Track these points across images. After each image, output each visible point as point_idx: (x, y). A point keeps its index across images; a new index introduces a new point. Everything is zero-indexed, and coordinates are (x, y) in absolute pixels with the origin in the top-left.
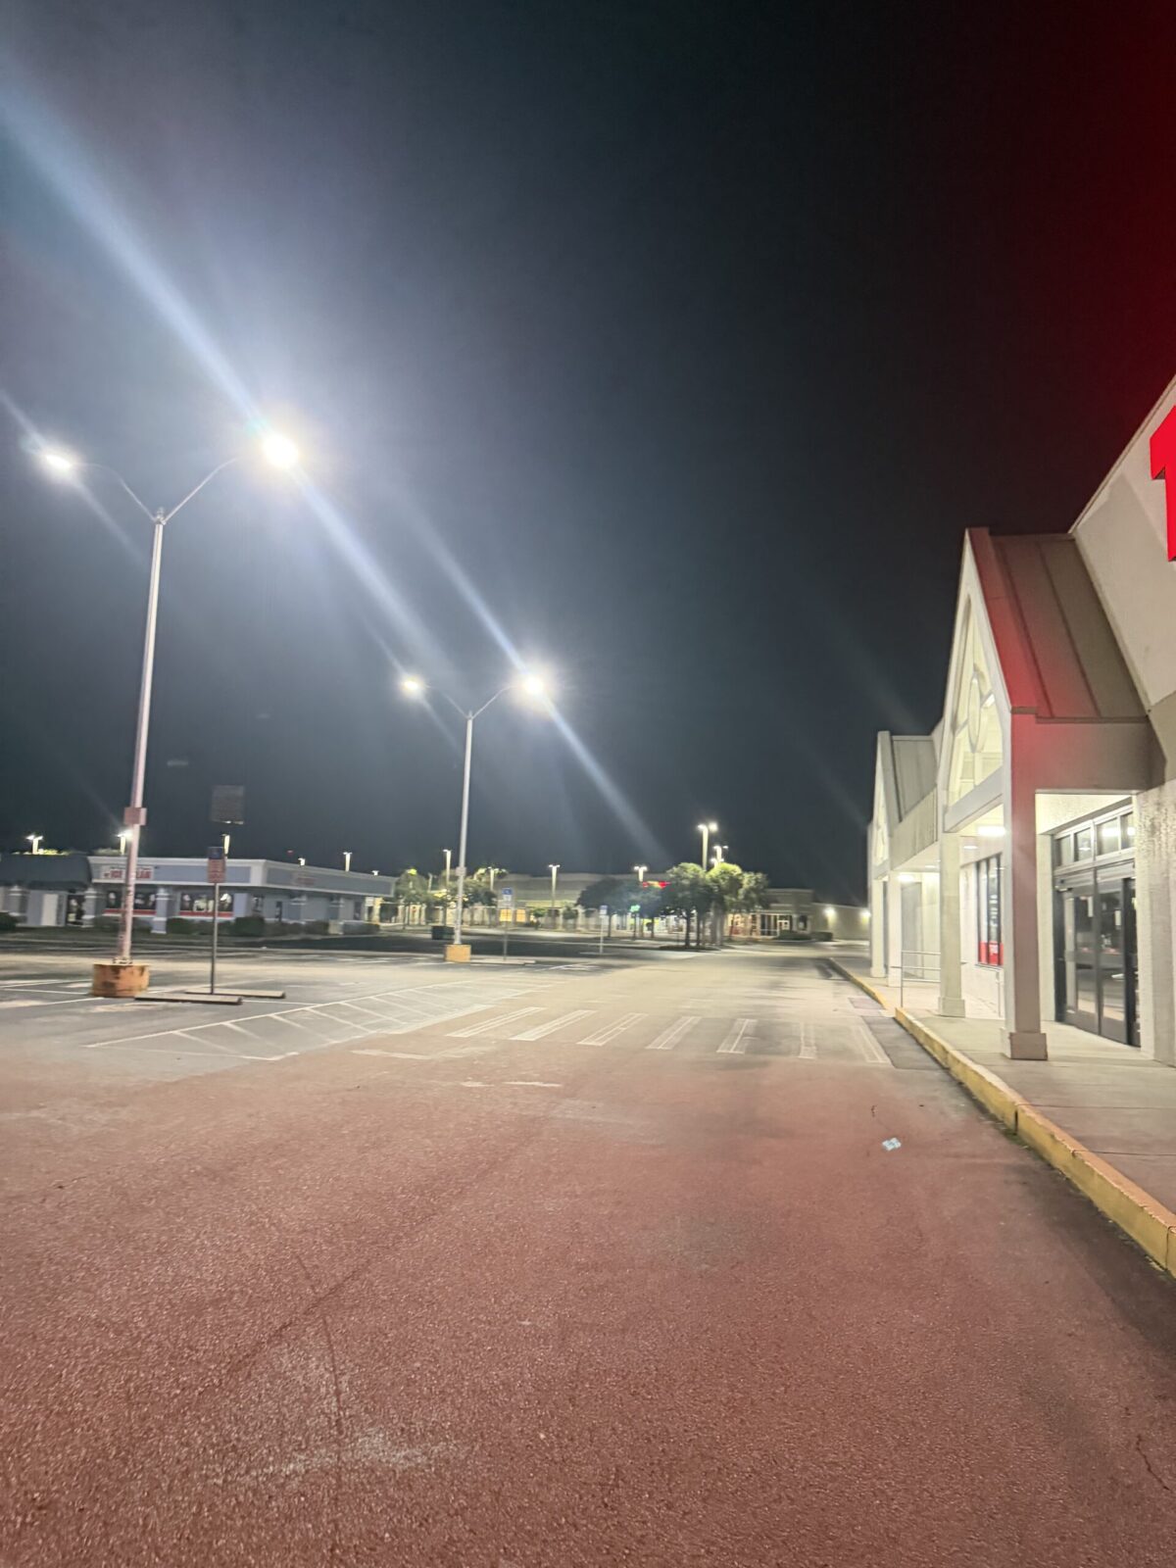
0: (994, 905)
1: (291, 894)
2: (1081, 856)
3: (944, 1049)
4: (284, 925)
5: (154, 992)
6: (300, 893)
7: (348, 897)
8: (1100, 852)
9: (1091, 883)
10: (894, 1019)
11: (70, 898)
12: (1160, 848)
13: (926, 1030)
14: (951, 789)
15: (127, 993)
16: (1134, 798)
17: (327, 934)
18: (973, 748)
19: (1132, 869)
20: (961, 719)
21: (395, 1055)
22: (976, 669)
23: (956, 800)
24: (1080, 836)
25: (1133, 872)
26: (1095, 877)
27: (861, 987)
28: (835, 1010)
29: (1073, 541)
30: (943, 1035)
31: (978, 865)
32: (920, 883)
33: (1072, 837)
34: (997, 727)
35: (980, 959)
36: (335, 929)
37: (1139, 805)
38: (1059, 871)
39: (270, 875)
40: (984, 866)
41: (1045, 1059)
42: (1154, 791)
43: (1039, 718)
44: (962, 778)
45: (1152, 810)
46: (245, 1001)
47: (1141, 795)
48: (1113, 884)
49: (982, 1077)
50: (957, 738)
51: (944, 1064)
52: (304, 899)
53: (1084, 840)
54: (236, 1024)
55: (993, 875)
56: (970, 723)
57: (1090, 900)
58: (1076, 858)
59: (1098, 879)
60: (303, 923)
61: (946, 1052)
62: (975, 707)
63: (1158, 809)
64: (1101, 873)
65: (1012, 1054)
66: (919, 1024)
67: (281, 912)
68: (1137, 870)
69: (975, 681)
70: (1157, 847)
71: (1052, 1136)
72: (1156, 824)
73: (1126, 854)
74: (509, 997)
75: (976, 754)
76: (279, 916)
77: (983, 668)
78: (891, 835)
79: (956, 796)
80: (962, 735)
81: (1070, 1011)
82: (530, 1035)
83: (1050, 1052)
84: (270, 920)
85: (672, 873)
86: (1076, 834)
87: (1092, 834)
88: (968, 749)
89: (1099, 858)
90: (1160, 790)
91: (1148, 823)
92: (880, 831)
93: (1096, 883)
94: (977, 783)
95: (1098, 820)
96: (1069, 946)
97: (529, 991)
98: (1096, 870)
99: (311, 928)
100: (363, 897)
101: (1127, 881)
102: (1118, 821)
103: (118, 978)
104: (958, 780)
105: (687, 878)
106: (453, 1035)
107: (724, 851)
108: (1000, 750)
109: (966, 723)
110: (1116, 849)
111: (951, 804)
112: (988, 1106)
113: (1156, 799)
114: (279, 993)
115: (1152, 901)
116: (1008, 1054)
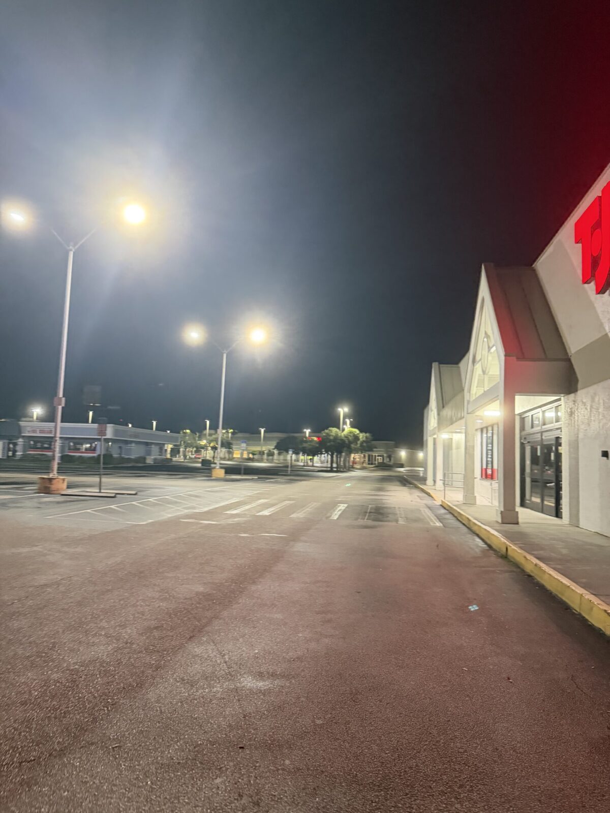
0: (490, 450)
1: (126, 442)
2: (534, 425)
3: (468, 518)
4: (123, 458)
5: (70, 491)
6: (131, 442)
7: (156, 444)
8: (544, 424)
9: (540, 439)
10: (441, 505)
11: (9, 443)
12: (574, 423)
13: (459, 510)
14: (471, 392)
15: (55, 492)
16: (562, 398)
17: (145, 463)
18: (484, 372)
19: (560, 433)
20: (478, 358)
21: (202, 522)
22: (486, 333)
23: (474, 398)
24: (534, 416)
25: (561, 434)
26: (542, 436)
27: (423, 491)
28: (412, 501)
29: (534, 271)
30: (468, 513)
31: (482, 430)
32: (452, 439)
33: (530, 417)
34: (497, 362)
35: (482, 477)
36: (150, 460)
37: (565, 402)
38: (524, 433)
39: (116, 432)
40: (485, 431)
41: (517, 523)
42: (572, 395)
43: (518, 359)
44: (477, 387)
45: (571, 404)
46: (118, 496)
47: (566, 397)
48: (550, 440)
49: (488, 532)
50: (475, 367)
51: (468, 526)
52: (133, 445)
53: (537, 418)
54: (117, 507)
55: (490, 435)
56: (483, 361)
57: (539, 448)
58: (532, 427)
59: (543, 437)
60: (133, 457)
61: (469, 520)
62: (485, 352)
63: (574, 404)
64: (545, 434)
65: (502, 521)
66: (455, 508)
67: (121, 451)
68: (563, 433)
69: (485, 340)
70: (573, 422)
71: (525, 557)
72: (573, 411)
73: (557, 425)
74: (249, 494)
75: (485, 376)
76: (120, 454)
77: (490, 333)
78: (439, 414)
79: (474, 396)
80: (478, 367)
81: (528, 502)
82: (266, 513)
83: (520, 520)
84: (115, 456)
85: (325, 433)
86: (532, 415)
87: (540, 415)
88: (481, 373)
89: (544, 427)
90: (575, 395)
91: (569, 410)
92: (433, 412)
93: (542, 439)
94: (486, 390)
95: (544, 408)
96: (528, 470)
97: (258, 492)
98: (542, 433)
99: (137, 460)
100: (164, 444)
101: (558, 438)
102: (554, 409)
103: (51, 484)
104: (475, 388)
105: (332, 436)
106: (228, 512)
107: (350, 421)
108: (498, 373)
109: (480, 360)
110: (553, 423)
111: (471, 400)
112: (492, 545)
113: (573, 399)
114: (133, 492)
115: (570, 448)
116: (500, 521)
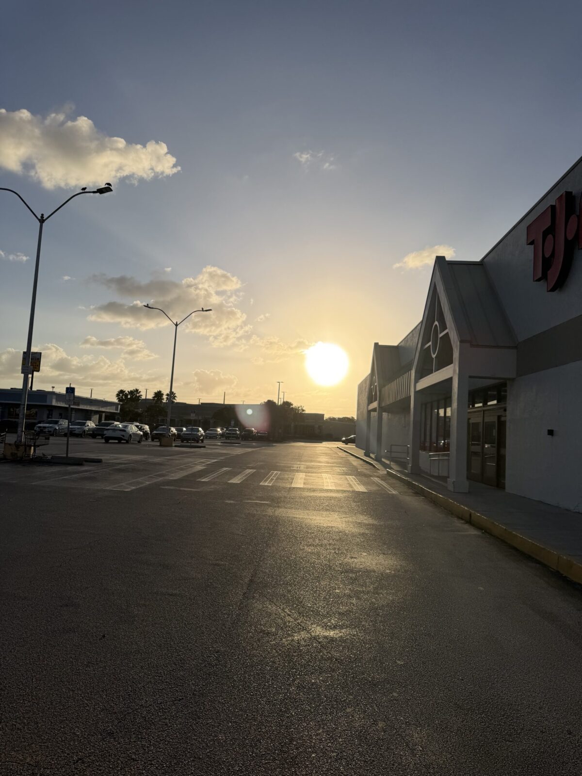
7: (96, 412)
9: (481, 417)
16: (507, 381)
21: (182, 489)
26: (484, 414)
29: (483, 266)
37: (510, 384)
39: (57, 399)
41: (468, 492)
43: (472, 345)
45: (516, 387)
47: (511, 380)
63: (519, 387)
71: (492, 523)
72: (518, 393)
82: (236, 480)
91: (514, 393)
93: (484, 417)
101: (500, 417)
103: (18, 451)
106: (199, 480)
116: (452, 490)
